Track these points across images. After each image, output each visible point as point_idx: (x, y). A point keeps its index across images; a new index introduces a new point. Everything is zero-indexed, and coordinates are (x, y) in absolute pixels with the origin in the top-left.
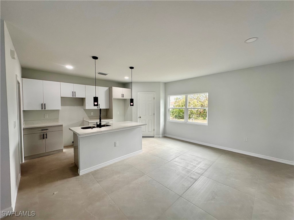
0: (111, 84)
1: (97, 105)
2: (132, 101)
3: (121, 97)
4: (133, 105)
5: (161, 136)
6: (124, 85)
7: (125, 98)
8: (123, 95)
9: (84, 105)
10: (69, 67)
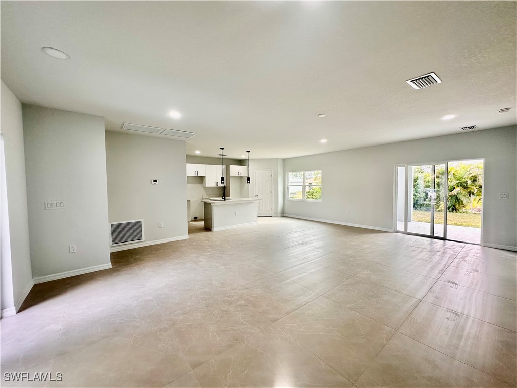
0: (227, 162)
1: (223, 183)
2: (249, 179)
3: (238, 175)
4: (249, 183)
5: (279, 215)
6: (241, 162)
7: (241, 176)
8: (239, 173)
9: (204, 183)
10: (198, 152)
